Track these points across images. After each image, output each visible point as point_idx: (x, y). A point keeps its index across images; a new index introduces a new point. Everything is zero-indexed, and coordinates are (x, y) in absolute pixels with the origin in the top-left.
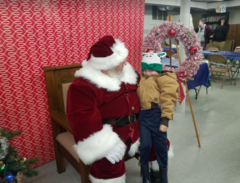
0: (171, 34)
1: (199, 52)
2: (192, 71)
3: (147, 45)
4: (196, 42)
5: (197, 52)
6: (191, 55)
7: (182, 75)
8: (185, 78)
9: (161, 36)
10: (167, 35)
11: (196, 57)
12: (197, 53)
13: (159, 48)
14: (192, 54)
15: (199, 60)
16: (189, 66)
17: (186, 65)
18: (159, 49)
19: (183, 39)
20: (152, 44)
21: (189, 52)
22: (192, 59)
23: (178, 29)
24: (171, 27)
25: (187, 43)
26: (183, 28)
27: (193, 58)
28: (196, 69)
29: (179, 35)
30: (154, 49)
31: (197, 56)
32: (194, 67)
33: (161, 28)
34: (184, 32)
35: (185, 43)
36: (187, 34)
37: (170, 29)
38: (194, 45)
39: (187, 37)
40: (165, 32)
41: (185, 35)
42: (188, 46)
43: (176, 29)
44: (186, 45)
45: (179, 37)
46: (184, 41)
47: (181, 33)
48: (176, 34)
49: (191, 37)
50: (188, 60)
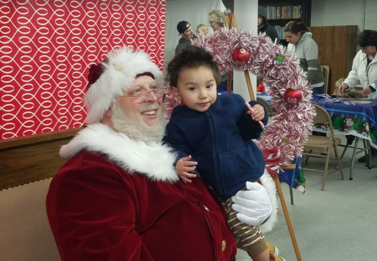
0: (240, 60)
1: (305, 102)
2: (293, 147)
4: (296, 78)
5: (301, 101)
6: (288, 109)
7: (270, 157)
8: (278, 165)
10: (228, 62)
11: (299, 112)
12: (301, 104)
14: (290, 106)
15: (307, 120)
16: (285, 134)
17: (278, 132)
19: (266, 71)
21: (282, 102)
22: (291, 118)
23: (254, 47)
24: (239, 41)
25: (277, 80)
26: (266, 44)
27: (293, 116)
28: (300, 141)
29: (257, 61)
31: (302, 112)
32: (296, 138)
33: (213, 43)
34: (269, 54)
35: (272, 81)
36: (276, 59)
37: (235, 47)
38: (294, 85)
39: (276, 66)
40: (223, 53)
41: (271, 61)
42: (280, 87)
43: (251, 48)
44: (275, 86)
45: (257, 65)
46: (269, 75)
47: (261, 56)
48: (250, 59)
49: (285, 67)
50: (280, 120)
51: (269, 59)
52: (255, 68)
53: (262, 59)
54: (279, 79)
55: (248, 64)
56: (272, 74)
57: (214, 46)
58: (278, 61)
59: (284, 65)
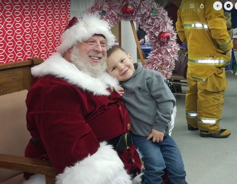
0: (128, 13)
1: (172, 41)
2: (165, 72)
4: (166, 25)
5: (170, 41)
6: (160, 46)
9: (110, 16)
10: (120, 15)
11: (168, 48)
14: (163, 44)
15: (174, 53)
16: (160, 63)
17: (155, 62)
19: (145, 20)
21: (157, 41)
22: (163, 52)
23: (137, 4)
25: (153, 26)
26: (145, 2)
27: (164, 50)
29: (139, 13)
31: (170, 48)
32: (167, 65)
33: (109, 2)
34: (147, 8)
35: (150, 27)
36: (152, 12)
37: (124, 4)
38: (165, 29)
39: (152, 17)
40: (116, 8)
41: (148, 13)
42: (155, 31)
43: (134, 5)
44: (152, 30)
45: (139, 17)
46: (147, 23)
47: (141, 10)
48: (135, 13)
49: (158, 17)
50: (156, 53)
51: (147, 12)
52: (138, 18)
53: (142, 12)
54: (154, 26)
55: (133, 16)
56: (149, 22)
57: (109, 4)
58: (153, 13)
59: (157, 16)
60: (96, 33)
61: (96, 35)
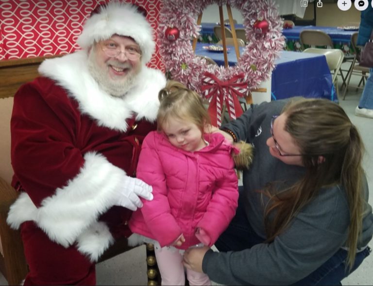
1: (275, 32)
2: (259, 73)
3: (166, 18)
4: (267, 10)
5: (269, 31)
6: (256, 39)
7: (238, 82)
8: (246, 88)
11: (267, 41)
12: (268, 34)
13: (192, 26)
14: (259, 37)
15: (275, 49)
16: (254, 61)
17: (248, 60)
18: (191, 28)
19: (241, 5)
20: (178, 17)
21: (253, 32)
22: (259, 47)
25: (249, 12)
27: (261, 44)
28: (268, 68)
30: (183, 28)
31: (270, 41)
32: (263, 65)
35: (245, 13)
42: (252, 18)
44: (248, 17)
50: (251, 48)
56: (245, 7)
60: (118, 33)
61: (115, 35)
